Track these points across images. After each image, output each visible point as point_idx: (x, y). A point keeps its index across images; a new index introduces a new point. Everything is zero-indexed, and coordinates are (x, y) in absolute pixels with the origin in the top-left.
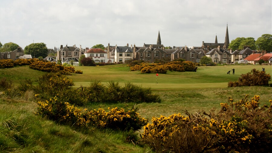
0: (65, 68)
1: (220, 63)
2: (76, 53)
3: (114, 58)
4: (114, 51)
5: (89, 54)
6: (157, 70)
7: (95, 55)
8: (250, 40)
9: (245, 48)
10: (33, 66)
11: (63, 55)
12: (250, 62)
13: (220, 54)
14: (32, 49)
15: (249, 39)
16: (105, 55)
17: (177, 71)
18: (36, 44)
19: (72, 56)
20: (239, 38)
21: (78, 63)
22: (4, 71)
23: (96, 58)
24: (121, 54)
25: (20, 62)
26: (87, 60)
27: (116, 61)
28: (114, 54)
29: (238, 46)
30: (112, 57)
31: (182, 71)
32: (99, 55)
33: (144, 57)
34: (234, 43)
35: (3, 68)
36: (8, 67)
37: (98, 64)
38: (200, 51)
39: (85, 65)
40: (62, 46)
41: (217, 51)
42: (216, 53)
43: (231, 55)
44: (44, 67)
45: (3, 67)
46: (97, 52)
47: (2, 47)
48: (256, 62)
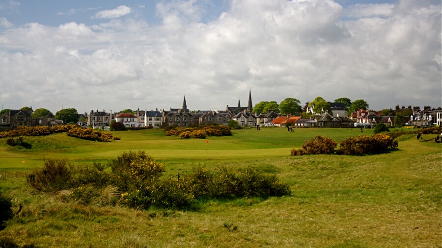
0: (102, 135)
1: (246, 126)
2: (107, 118)
3: (144, 122)
4: (144, 116)
5: (120, 119)
6: (196, 135)
7: (125, 119)
8: (272, 104)
9: (270, 111)
10: (71, 133)
11: (94, 120)
12: (277, 125)
13: (246, 117)
14: (63, 115)
15: (272, 102)
16: (135, 119)
17: (215, 135)
18: (67, 109)
19: (102, 121)
20: (263, 102)
21: (109, 127)
22: (40, 139)
23: (127, 123)
24: (151, 118)
25: (56, 129)
26: (118, 125)
27: (146, 125)
28: (144, 119)
29: (262, 110)
30: (142, 121)
31: (220, 135)
32: (129, 119)
33: (173, 121)
34: (258, 107)
35: (39, 136)
36: (44, 134)
37: (129, 129)
38: (227, 115)
39: (116, 130)
40: (92, 111)
41: (244, 115)
42: (243, 116)
43: (257, 118)
44: (83, 134)
45: (38, 134)
46: (127, 116)
47: (33, 113)
48: (282, 125)
